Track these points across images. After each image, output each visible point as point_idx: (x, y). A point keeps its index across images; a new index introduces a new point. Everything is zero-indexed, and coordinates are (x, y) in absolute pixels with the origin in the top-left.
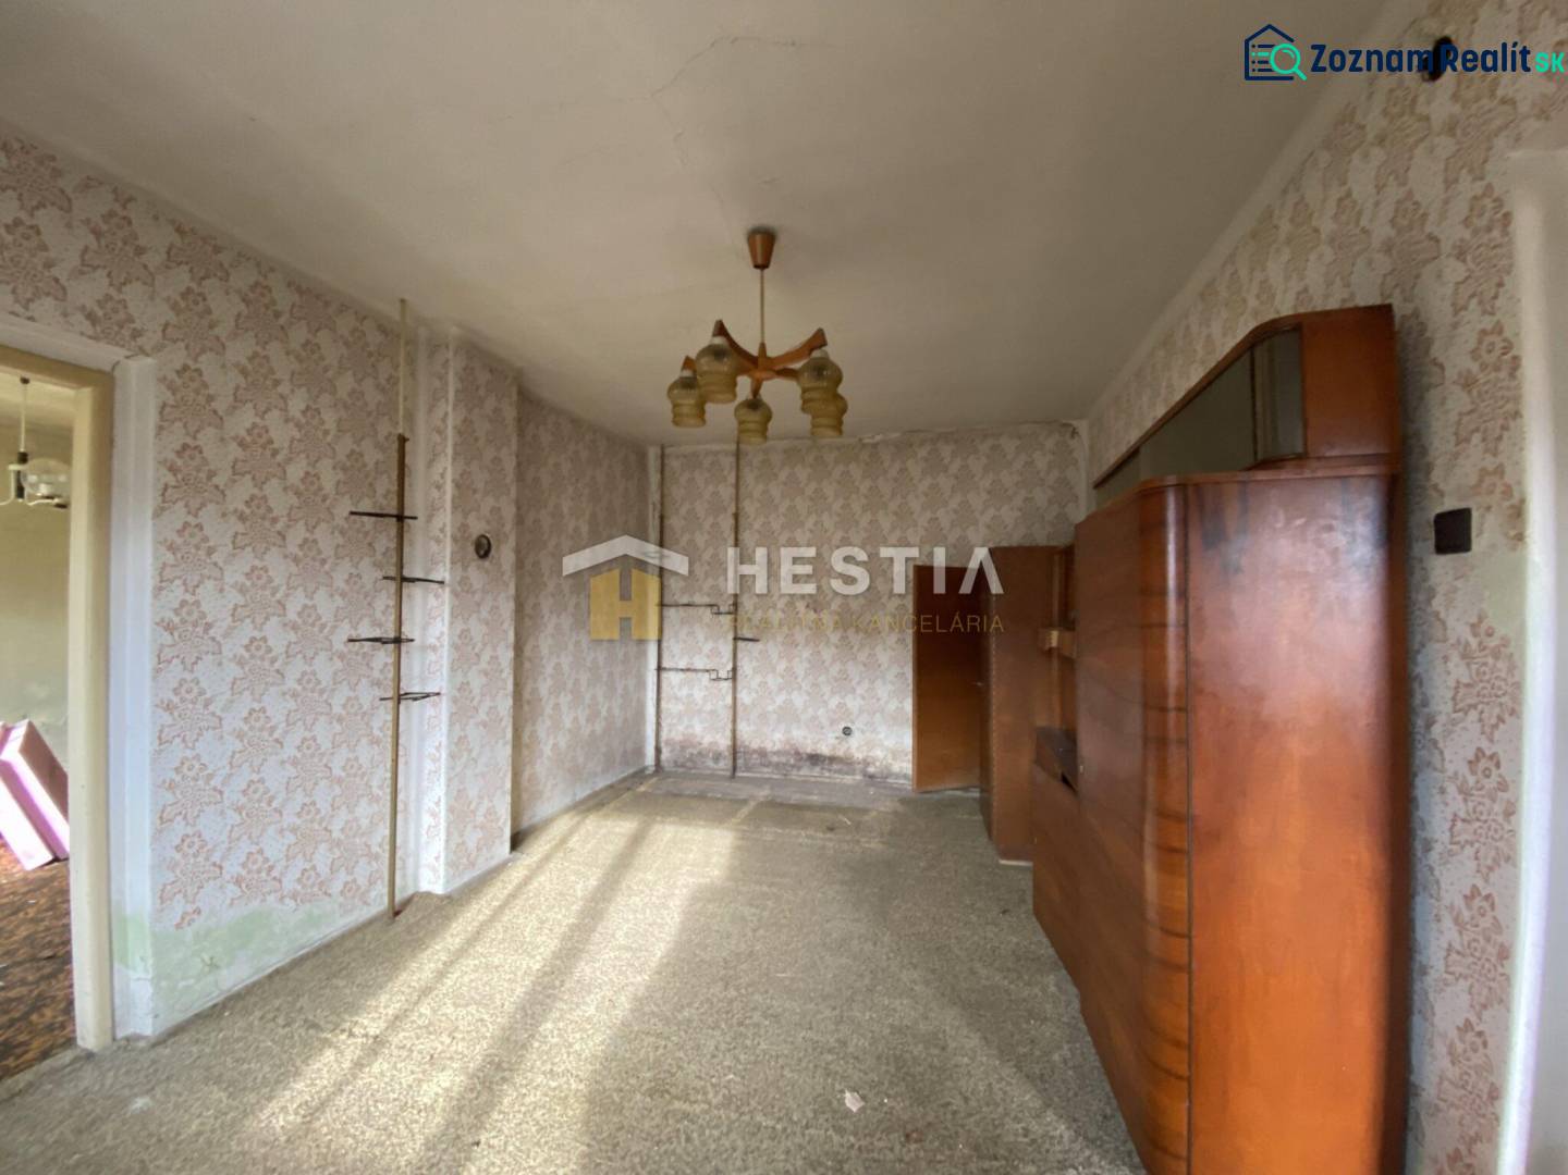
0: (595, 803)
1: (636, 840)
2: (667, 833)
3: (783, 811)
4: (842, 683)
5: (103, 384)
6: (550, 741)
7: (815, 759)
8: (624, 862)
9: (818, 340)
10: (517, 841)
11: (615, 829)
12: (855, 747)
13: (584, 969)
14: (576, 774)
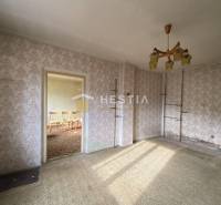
0: (149, 139)
1: (155, 148)
2: (160, 148)
3: (190, 151)
4: (212, 124)
5: (84, 77)
6: (141, 126)
7: (202, 141)
8: (150, 151)
9: (179, 44)
10: (134, 142)
11: (151, 145)
12: (215, 141)
13: (136, 165)
14: (146, 133)
